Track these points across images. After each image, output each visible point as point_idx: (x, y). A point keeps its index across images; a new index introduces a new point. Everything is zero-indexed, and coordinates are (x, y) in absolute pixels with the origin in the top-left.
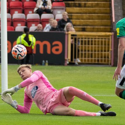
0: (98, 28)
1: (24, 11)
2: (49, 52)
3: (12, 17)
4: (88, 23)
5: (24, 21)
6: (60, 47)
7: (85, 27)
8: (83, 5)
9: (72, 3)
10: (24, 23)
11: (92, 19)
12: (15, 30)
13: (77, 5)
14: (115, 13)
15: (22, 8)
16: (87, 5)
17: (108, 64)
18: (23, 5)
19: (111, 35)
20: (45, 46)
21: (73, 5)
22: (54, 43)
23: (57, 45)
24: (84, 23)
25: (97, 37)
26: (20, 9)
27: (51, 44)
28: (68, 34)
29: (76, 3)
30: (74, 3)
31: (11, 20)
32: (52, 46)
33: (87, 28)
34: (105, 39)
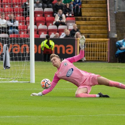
0: (98, 36)
1: (46, 23)
2: (64, 52)
3: (38, 28)
4: (91, 32)
5: (46, 31)
6: (72, 49)
7: (90, 35)
8: (88, 19)
9: (80, 18)
10: (46, 32)
11: (94, 29)
12: (39, 37)
13: (84, 19)
14: (110, 25)
15: (44, 21)
16: (91, 19)
17: (105, 61)
18: (45, 19)
19: (108, 41)
20: (61, 48)
21: (81, 19)
22: (68, 46)
23: (70, 48)
24: (88, 32)
25: (98, 42)
26: (43, 22)
27: (65, 46)
28: (77, 40)
29: (83, 18)
30: (81, 18)
31: (37, 30)
32: (66, 49)
33: (91, 36)
34: (103, 43)
